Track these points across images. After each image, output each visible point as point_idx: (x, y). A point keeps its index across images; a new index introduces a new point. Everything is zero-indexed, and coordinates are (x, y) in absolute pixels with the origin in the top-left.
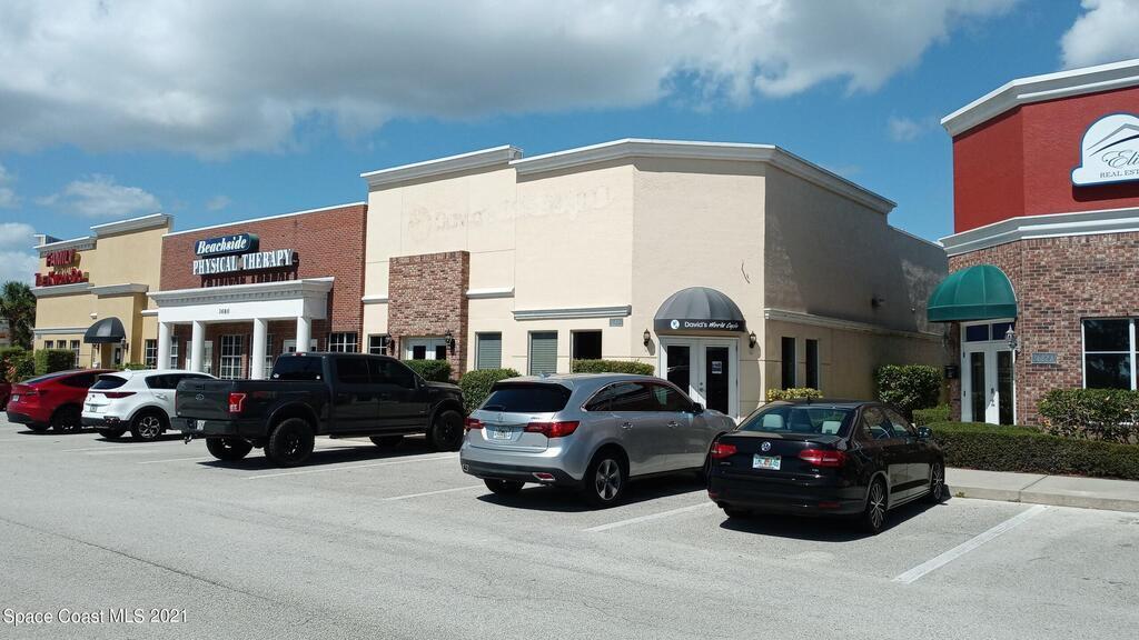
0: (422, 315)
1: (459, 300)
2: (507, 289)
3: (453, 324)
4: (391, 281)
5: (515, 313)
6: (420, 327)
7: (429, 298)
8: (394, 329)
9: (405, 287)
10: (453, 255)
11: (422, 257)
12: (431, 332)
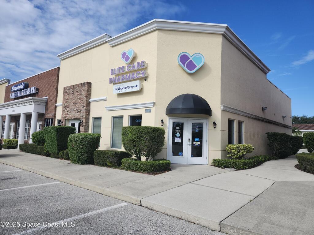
0: (72, 110)
1: (85, 103)
2: (104, 98)
3: (83, 114)
4: (64, 96)
5: (106, 108)
6: (72, 115)
7: (75, 103)
8: (63, 116)
9: (68, 99)
10: (84, 83)
11: (74, 85)
12: (75, 117)
